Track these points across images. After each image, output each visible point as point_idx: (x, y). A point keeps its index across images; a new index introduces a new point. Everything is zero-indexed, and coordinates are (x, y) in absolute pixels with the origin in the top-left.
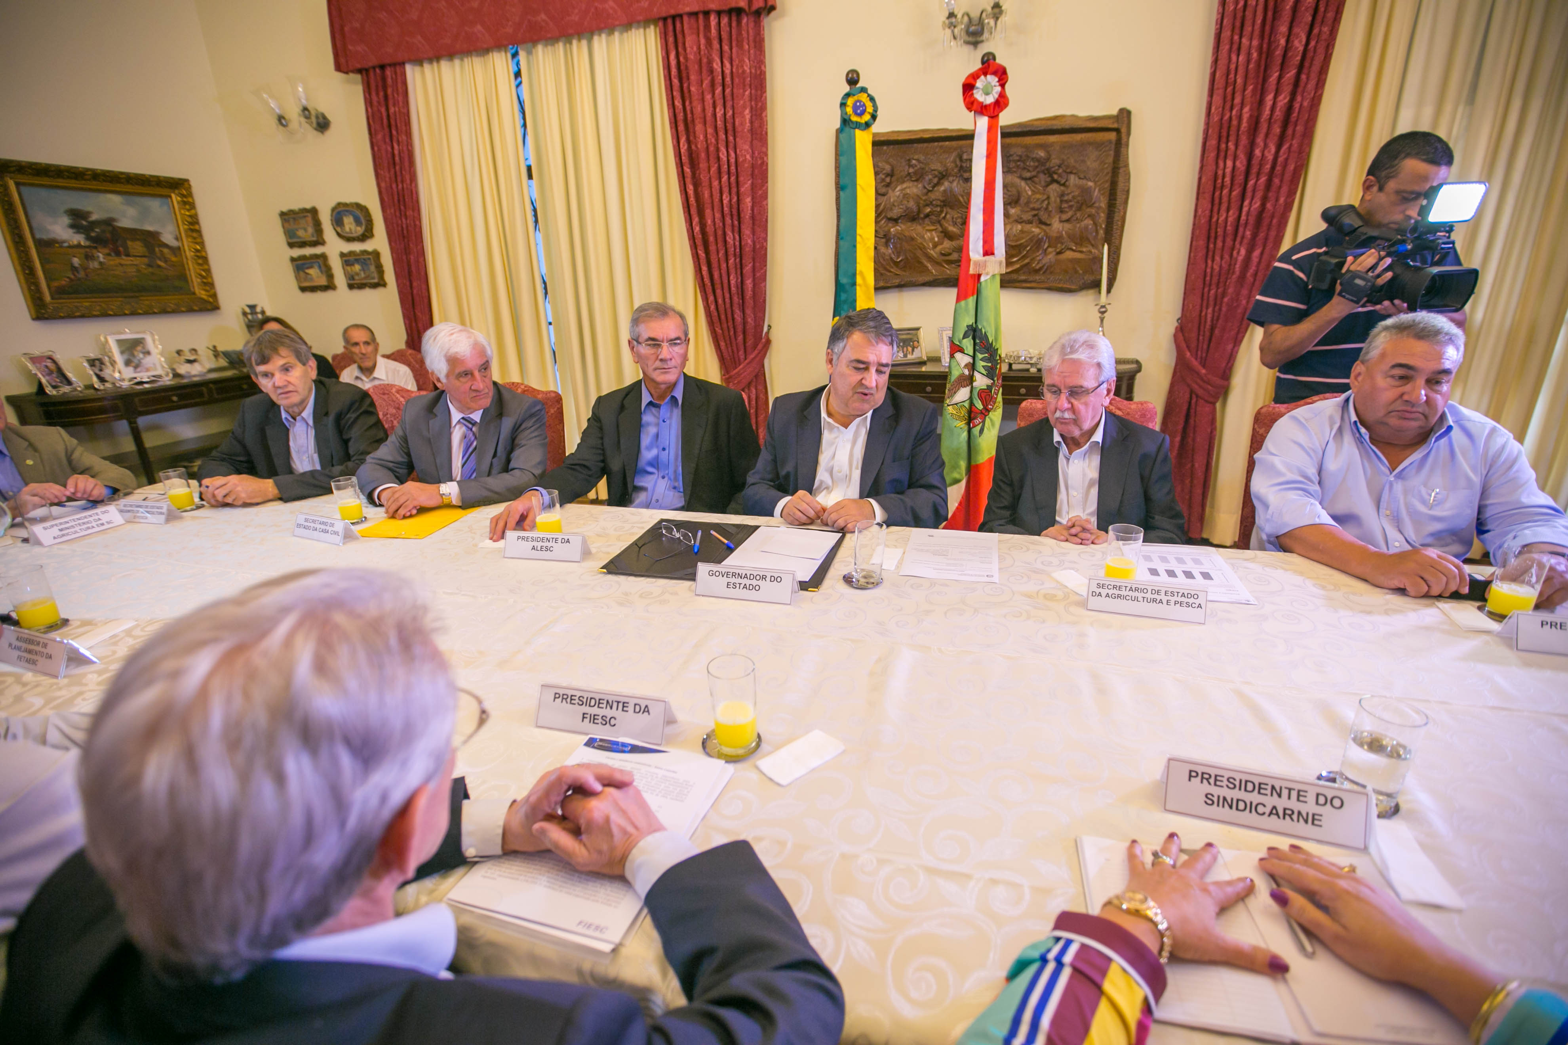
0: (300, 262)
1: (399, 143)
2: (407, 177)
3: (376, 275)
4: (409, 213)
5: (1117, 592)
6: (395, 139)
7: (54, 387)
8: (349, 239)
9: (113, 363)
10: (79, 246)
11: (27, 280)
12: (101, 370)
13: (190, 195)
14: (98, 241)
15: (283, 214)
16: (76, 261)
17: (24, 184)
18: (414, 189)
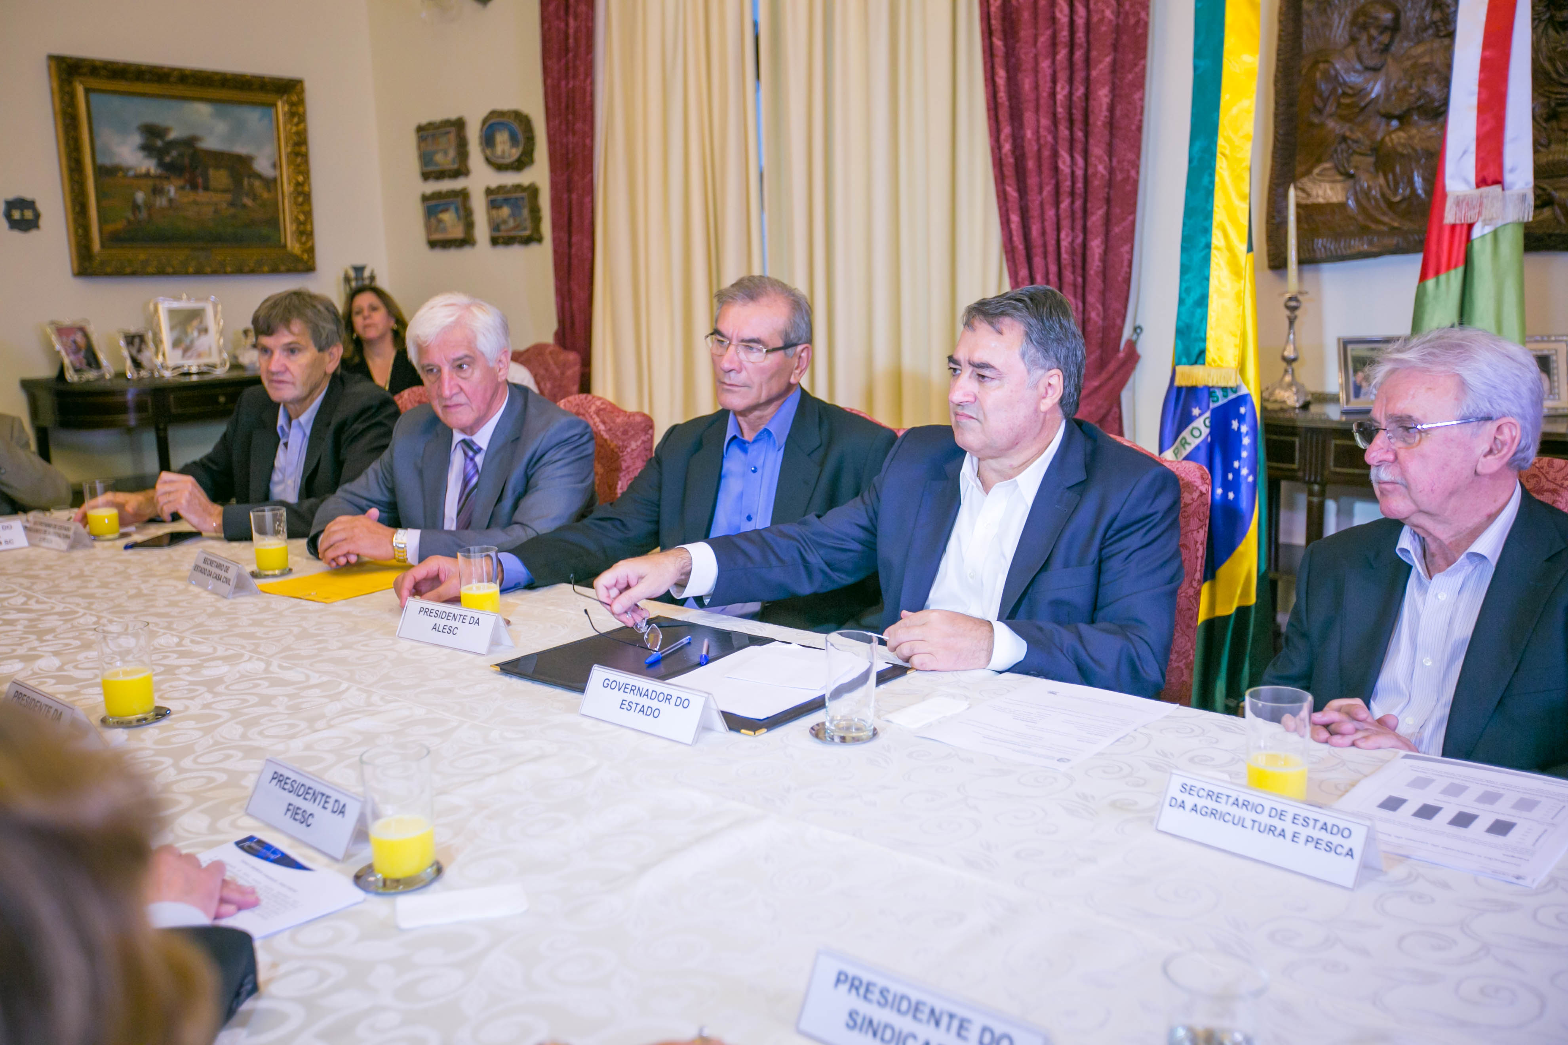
0: (432, 203)
1: (576, 18)
2: (582, 69)
3: (528, 224)
4: (579, 126)
5: (1211, 804)
6: (571, 10)
7: (77, 371)
8: (500, 167)
9: (158, 342)
10: (147, 175)
11: (75, 221)
12: (139, 351)
13: (301, 102)
14: (171, 169)
15: (420, 129)
16: (140, 196)
17: (95, 90)
18: (588, 89)
